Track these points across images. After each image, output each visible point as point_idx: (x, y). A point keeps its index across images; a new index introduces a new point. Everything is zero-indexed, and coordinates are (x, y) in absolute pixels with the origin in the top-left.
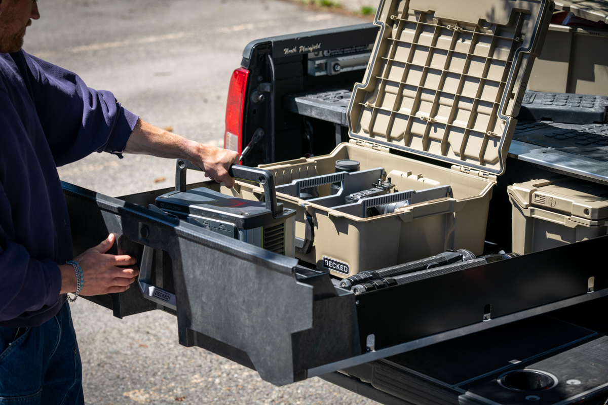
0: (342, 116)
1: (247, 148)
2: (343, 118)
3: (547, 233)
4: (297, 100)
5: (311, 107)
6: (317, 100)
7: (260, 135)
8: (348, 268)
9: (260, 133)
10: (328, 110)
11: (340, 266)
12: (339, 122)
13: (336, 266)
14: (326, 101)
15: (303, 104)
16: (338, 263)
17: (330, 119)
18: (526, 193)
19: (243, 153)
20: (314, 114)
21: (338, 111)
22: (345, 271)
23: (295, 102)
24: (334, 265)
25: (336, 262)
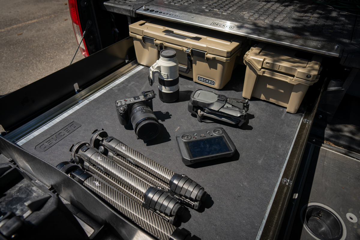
0: (131, 11)
1: (85, 32)
2: (131, 12)
3: (268, 85)
4: (105, 3)
5: (113, 7)
6: (115, 3)
7: (90, 23)
8: (214, 82)
9: (90, 22)
10: (122, 8)
11: (208, 81)
12: (129, 15)
13: (206, 81)
14: (119, 3)
15: (108, 5)
16: (208, 80)
17: (124, 13)
18: (260, 61)
19: (83, 34)
20: (115, 11)
21: (128, 9)
22: (212, 83)
23: (104, 5)
24: (205, 80)
25: (206, 79)
